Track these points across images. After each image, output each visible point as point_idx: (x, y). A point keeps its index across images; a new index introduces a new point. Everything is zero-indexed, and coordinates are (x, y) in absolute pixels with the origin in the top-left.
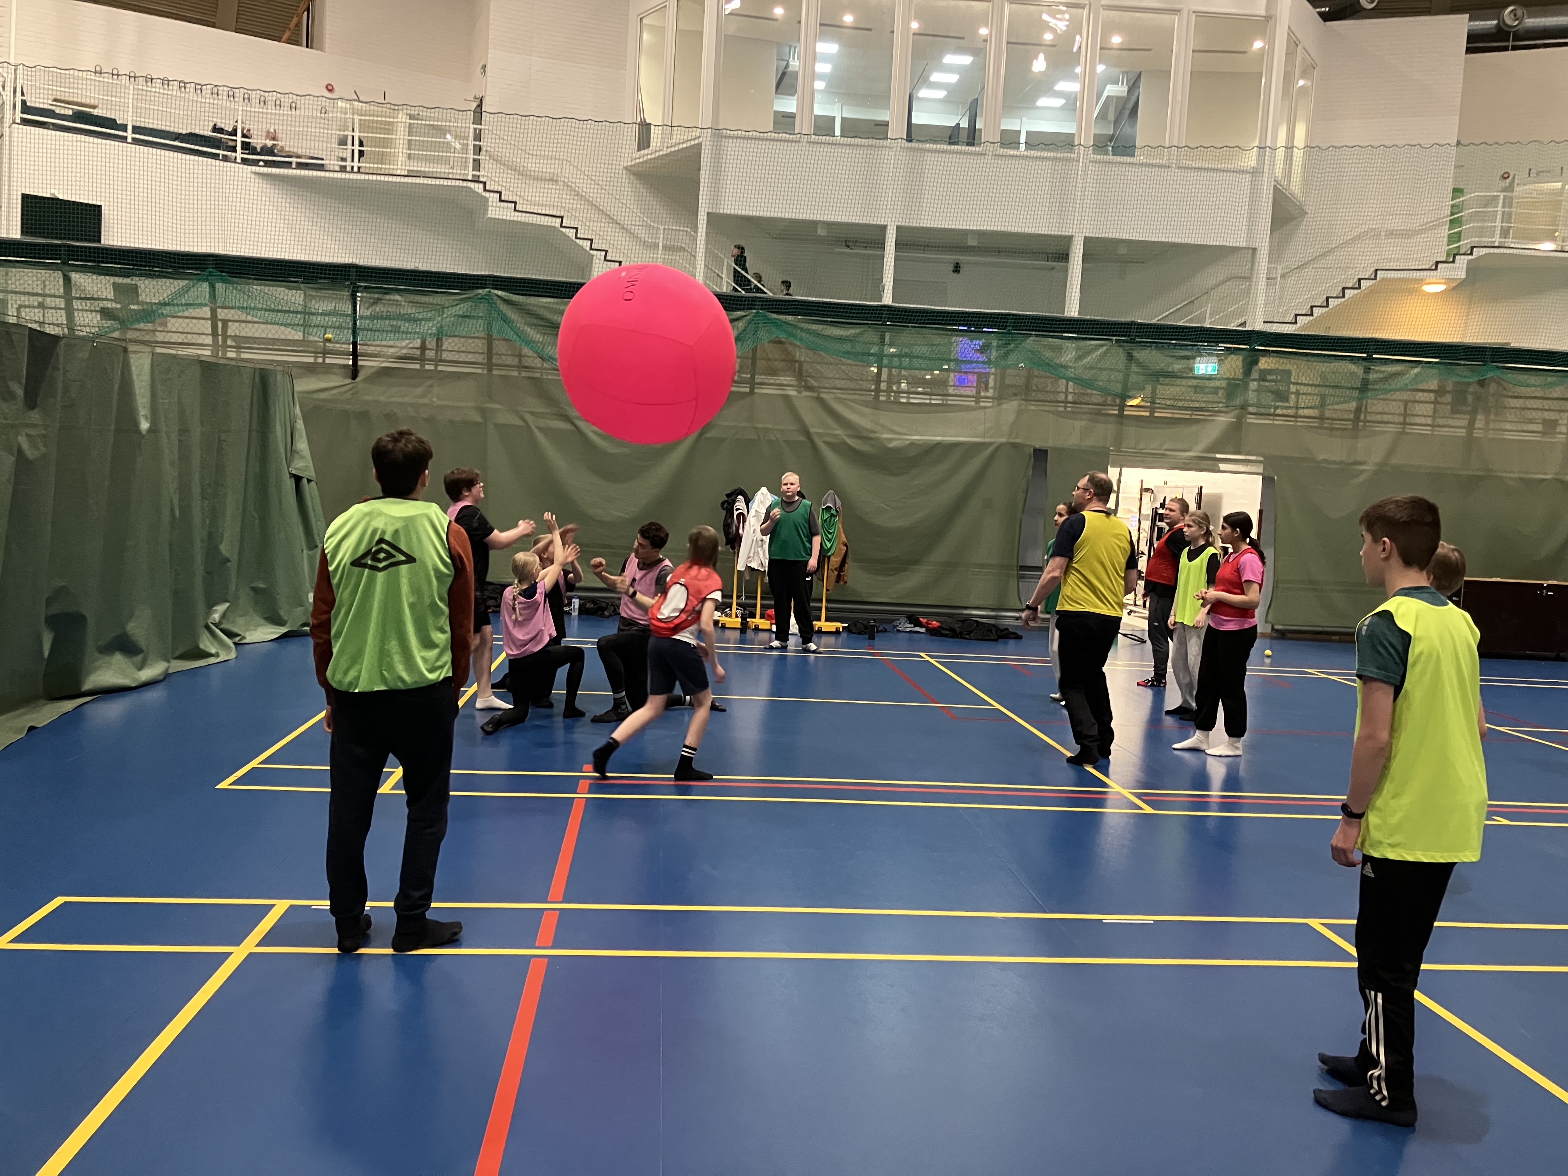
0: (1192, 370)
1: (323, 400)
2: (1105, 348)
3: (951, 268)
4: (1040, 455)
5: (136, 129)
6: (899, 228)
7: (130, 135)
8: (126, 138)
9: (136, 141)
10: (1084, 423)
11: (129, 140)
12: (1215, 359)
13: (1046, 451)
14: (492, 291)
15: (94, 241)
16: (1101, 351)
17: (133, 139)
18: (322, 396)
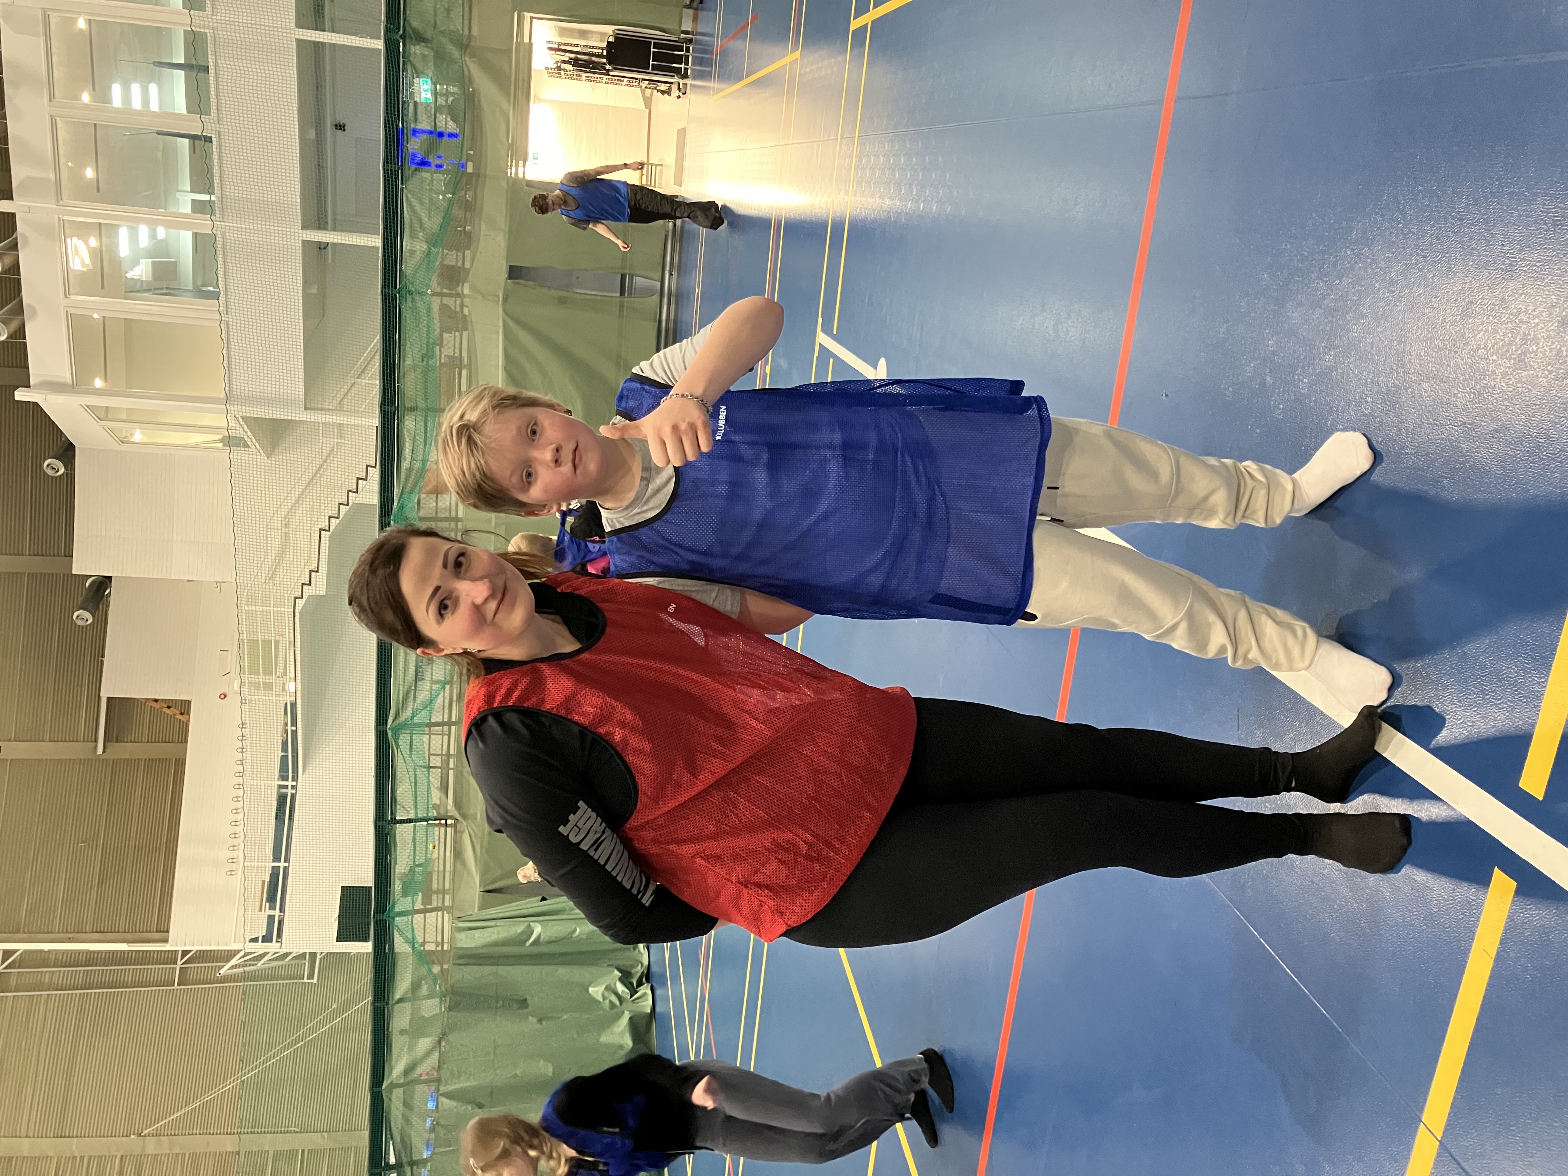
0: (428, 105)
1: (481, 847)
2: (409, 195)
3: (339, 132)
4: (514, 273)
5: (276, 858)
6: (304, 227)
7: (282, 864)
8: (285, 868)
9: (287, 860)
10: (483, 226)
11: (286, 864)
12: (416, 80)
13: (510, 266)
14: (389, 726)
15: (370, 892)
16: (412, 200)
17: (285, 861)
18: (478, 849)
